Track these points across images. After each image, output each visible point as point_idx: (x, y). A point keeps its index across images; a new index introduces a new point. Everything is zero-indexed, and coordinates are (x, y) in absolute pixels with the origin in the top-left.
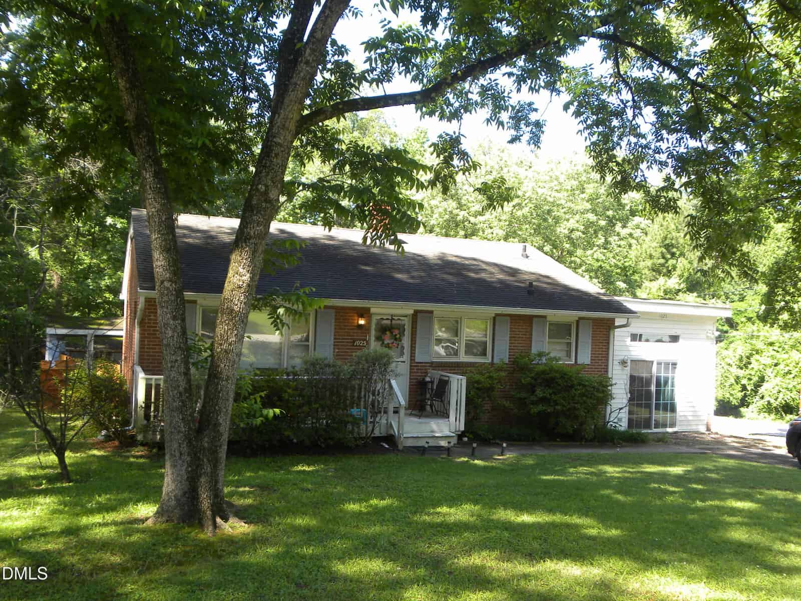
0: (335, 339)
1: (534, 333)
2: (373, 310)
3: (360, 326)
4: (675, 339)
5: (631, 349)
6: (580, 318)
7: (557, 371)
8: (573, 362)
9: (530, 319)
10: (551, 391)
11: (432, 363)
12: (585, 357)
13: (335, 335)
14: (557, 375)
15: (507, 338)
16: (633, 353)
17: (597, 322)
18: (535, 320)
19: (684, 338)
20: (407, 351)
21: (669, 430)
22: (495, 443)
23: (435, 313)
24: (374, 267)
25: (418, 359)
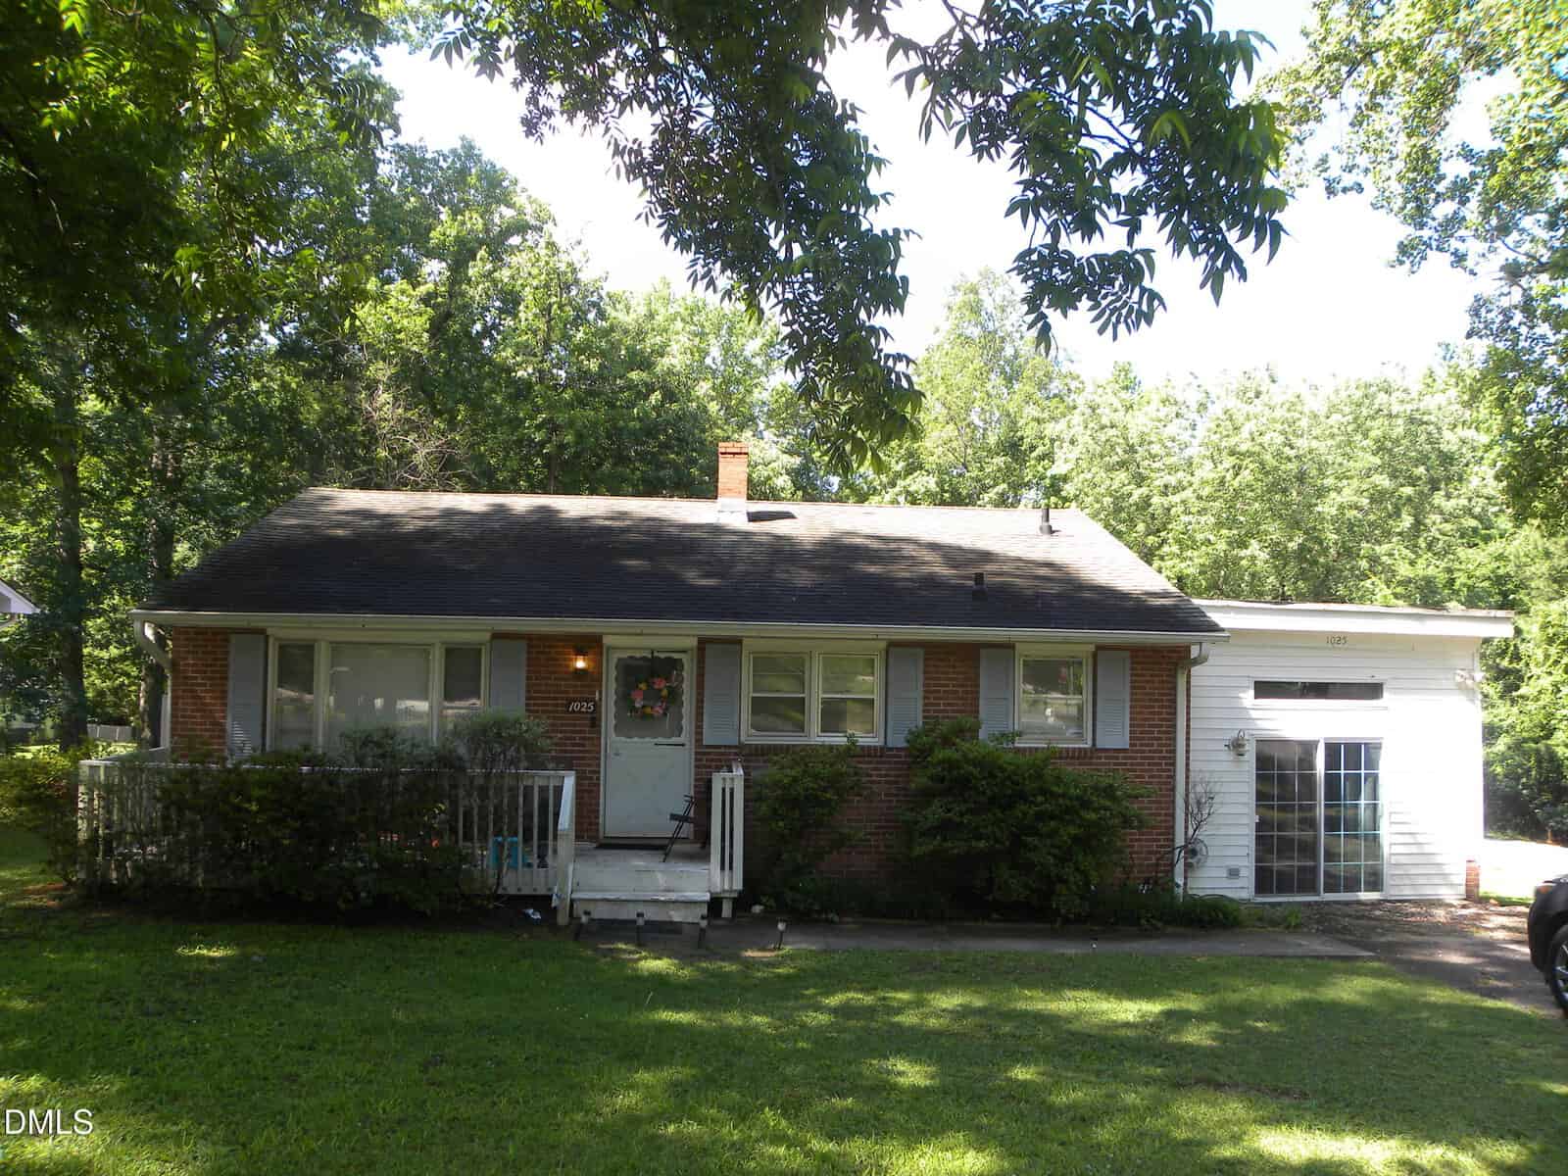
0: (527, 699)
1: (983, 682)
2: (607, 641)
3: (579, 673)
4: (1373, 691)
5: (1254, 714)
6: (1100, 648)
7: (976, 763)
8: (1089, 745)
9: (971, 652)
10: (963, 808)
11: (741, 746)
12: (1116, 735)
13: (528, 691)
14: (976, 771)
15: (920, 693)
16: (1261, 724)
17: (1141, 656)
18: (983, 652)
19: (1395, 690)
20: (687, 723)
21: (1365, 896)
22: (827, 921)
23: (745, 642)
24: (651, 559)
25: (708, 739)
